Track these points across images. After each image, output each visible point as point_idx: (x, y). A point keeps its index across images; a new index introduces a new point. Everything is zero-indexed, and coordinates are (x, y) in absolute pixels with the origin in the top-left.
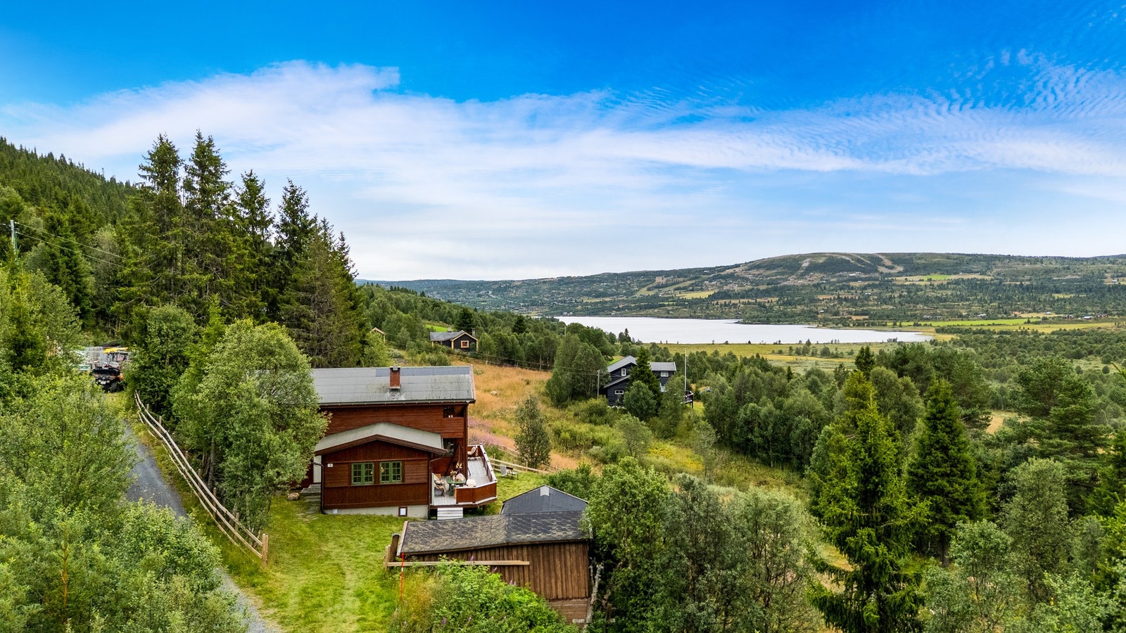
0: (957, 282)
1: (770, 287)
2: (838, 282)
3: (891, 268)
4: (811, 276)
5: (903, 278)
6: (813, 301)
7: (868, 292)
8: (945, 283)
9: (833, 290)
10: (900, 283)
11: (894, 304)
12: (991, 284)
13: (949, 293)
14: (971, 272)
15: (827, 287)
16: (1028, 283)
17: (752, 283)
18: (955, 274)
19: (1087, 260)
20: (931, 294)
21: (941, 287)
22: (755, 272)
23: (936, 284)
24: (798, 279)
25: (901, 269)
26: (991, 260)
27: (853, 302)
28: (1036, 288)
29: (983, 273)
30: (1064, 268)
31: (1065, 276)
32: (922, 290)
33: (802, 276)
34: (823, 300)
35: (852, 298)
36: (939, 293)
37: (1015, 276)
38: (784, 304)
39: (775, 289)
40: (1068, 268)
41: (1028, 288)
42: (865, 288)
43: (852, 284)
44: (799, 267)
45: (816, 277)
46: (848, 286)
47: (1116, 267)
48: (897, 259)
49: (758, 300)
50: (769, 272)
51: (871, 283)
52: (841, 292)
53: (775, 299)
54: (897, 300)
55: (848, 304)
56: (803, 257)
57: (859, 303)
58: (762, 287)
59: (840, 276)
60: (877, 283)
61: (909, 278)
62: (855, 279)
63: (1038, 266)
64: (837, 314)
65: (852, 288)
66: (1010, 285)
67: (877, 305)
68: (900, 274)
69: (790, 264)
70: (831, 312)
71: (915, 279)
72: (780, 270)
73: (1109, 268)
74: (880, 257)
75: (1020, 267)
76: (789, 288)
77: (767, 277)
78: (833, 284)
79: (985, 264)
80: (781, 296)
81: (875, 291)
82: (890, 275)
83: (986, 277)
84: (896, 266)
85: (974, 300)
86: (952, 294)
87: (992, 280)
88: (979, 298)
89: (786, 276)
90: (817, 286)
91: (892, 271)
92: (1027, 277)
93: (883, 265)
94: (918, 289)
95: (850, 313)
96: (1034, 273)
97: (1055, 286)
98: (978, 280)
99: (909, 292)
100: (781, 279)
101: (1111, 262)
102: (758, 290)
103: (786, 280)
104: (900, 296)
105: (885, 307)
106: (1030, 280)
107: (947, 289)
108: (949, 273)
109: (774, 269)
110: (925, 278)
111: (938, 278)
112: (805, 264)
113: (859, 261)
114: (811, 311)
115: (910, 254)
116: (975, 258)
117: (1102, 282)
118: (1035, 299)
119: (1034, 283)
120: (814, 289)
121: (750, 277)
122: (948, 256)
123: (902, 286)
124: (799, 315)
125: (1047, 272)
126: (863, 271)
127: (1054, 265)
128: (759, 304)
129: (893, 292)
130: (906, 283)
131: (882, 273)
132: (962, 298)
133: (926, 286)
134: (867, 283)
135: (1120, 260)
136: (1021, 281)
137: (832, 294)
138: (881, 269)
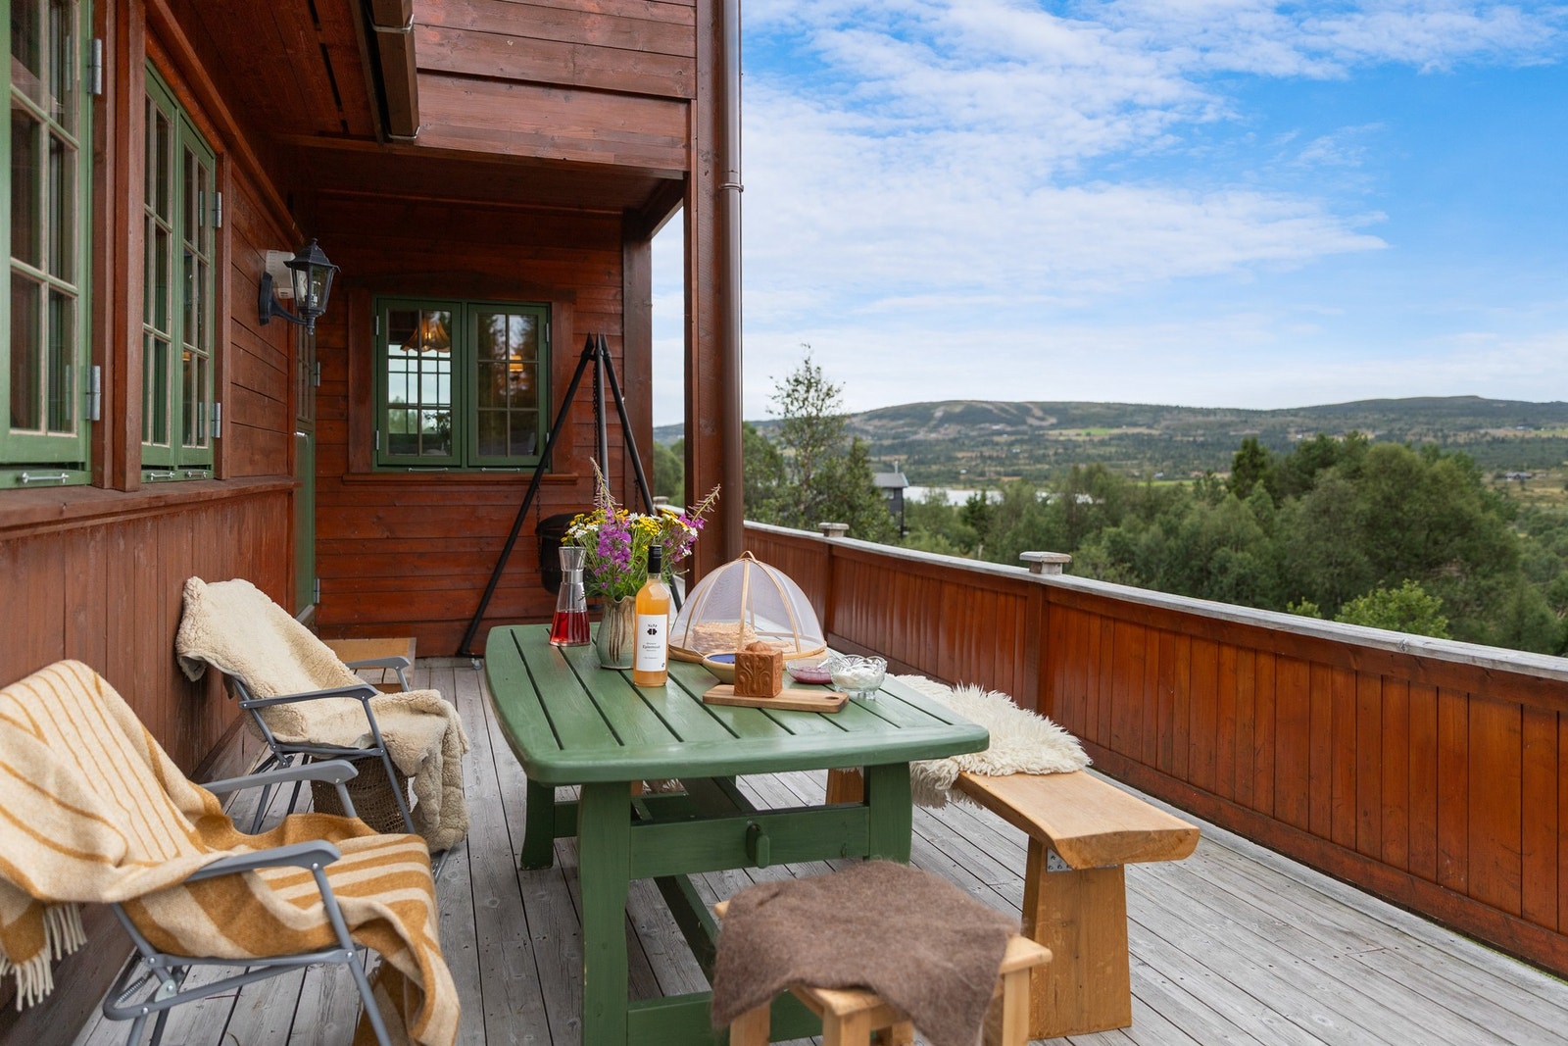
0: (1120, 438)
1: (896, 441)
2: (980, 436)
3: (1042, 419)
4: (946, 429)
5: (1056, 432)
6: (950, 459)
7: (1016, 449)
8: (1107, 438)
9: (973, 446)
10: (1054, 438)
11: (1049, 463)
12: (1160, 440)
13: (1113, 450)
14: (1135, 425)
15: (966, 442)
16: (1202, 439)
17: (873, 436)
18: (1118, 427)
19: (1266, 412)
20: (1093, 451)
21: (1103, 443)
22: (876, 422)
23: (1096, 439)
24: (931, 432)
25: (1053, 420)
26: (1157, 412)
27: (1000, 461)
28: (1212, 445)
29: (1150, 427)
30: (1241, 422)
31: (1243, 430)
32: (1080, 446)
33: (935, 429)
34: (963, 458)
35: (998, 457)
36: (1102, 451)
37: (1186, 431)
38: (916, 463)
39: (903, 445)
40: (1246, 422)
41: (1202, 445)
42: (1012, 444)
43: (996, 439)
44: (931, 417)
45: (951, 431)
46: (992, 441)
47: (1298, 420)
48: (1049, 409)
49: (883, 458)
50: (894, 424)
51: (1019, 437)
52: (984, 449)
53: (903, 457)
54: (1053, 459)
55: (994, 463)
56: (935, 405)
57: (1007, 462)
58: (886, 442)
59: (981, 429)
60: (1026, 437)
61: (1064, 432)
62: (1000, 433)
63: (1212, 418)
64: (982, 474)
65: (997, 444)
66: (1182, 441)
67: (1029, 464)
68: (1053, 427)
69: (920, 414)
70: (975, 473)
71: (1071, 434)
72: (908, 420)
73: (1292, 422)
74: (1029, 405)
75: (1192, 419)
76: (920, 443)
77: (892, 429)
78: (973, 438)
79: (1150, 415)
80: (910, 454)
81: (1025, 447)
82: (1041, 428)
83: (1154, 432)
84: (1047, 417)
85: (1142, 458)
86: (1116, 452)
87: (1160, 435)
88: (1148, 455)
89: (914, 429)
90: (954, 441)
91: (1044, 424)
92: (1200, 432)
93: (1033, 416)
94: (1076, 445)
95: (998, 473)
96: (1206, 427)
97: (1233, 443)
98: (1144, 435)
99: (1066, 449)
100: (909, 432)
101: (1292, 415)
102: (881, 446)
103: (915, 433)
104: (1056, 454)
105: (1039, 466)
106: (1203, 435)
107: (1109, 445)
108: (1111, 426)
109: (900, 419)
110: (1083, 432)
111: (1099, 433)
112: (939, 414)
113: (1003, 410)
114: (949, 471)
115: (1063, 403)
116: (1140, 409)
117: (1285, 438)
118: (1213, 457)
119: (1210, 440)
120: (951, 445)
121: (870, 428)
122: (1108, 406)
123: (1057, 442)
124: (937, 475)
125: (1223, 425)
126: (1008, 423)
127: (1229, 418)
128: (885, 463)
129: (1046, 448)
130: (1062, 438)
131: (1031, 426)
132: (1127, 457)
133: (1084, 442)
134: (1013, 438)
135: (1302, 413)
136: (1194, 436)
137: (973, 451)
138: (1031, 421)
